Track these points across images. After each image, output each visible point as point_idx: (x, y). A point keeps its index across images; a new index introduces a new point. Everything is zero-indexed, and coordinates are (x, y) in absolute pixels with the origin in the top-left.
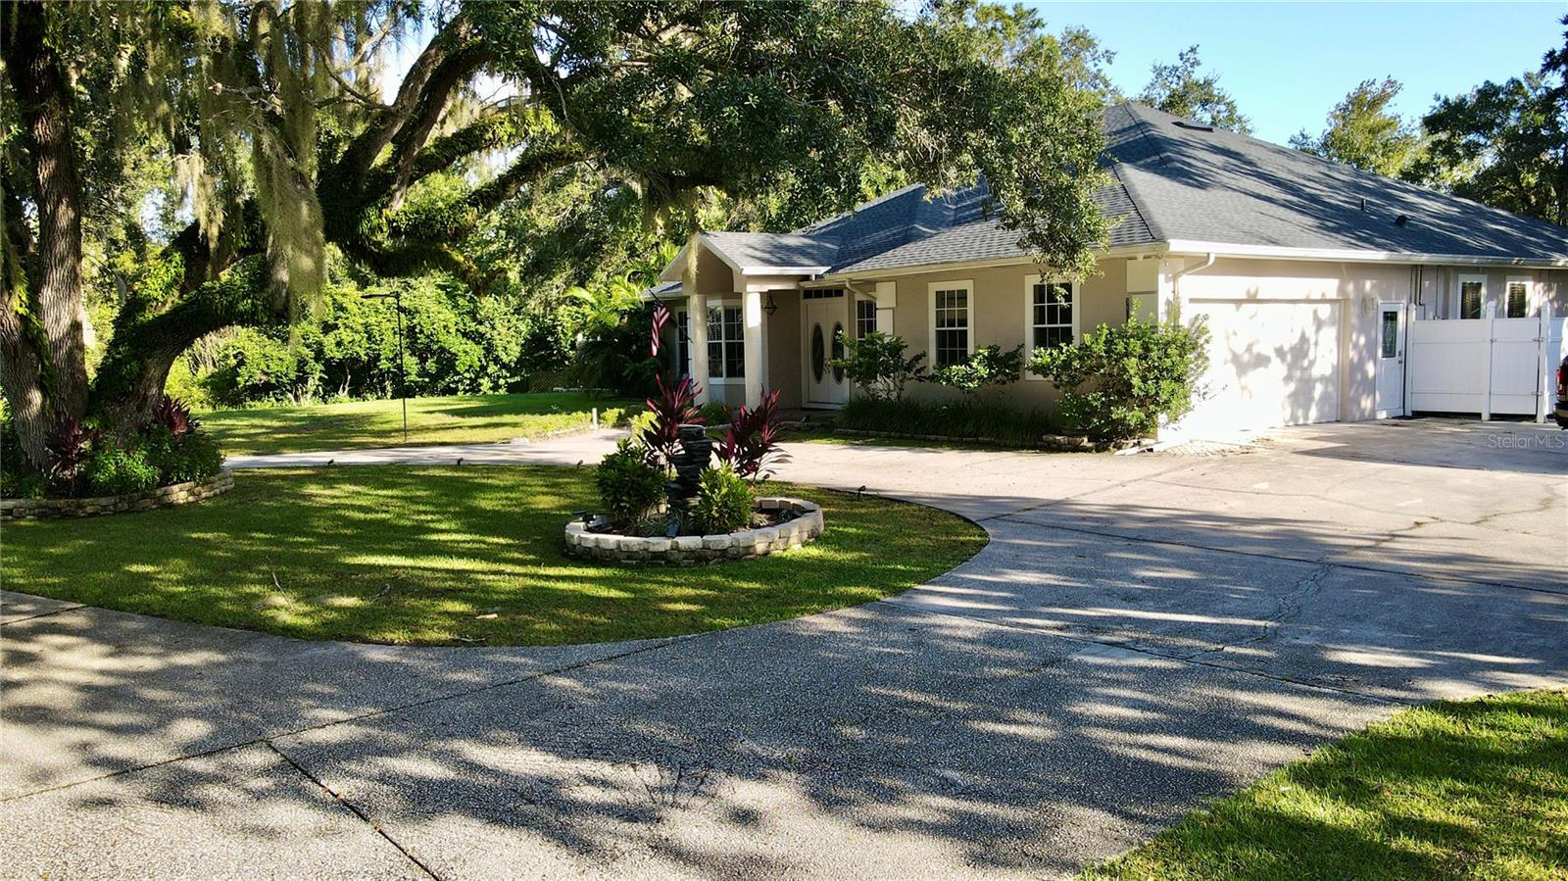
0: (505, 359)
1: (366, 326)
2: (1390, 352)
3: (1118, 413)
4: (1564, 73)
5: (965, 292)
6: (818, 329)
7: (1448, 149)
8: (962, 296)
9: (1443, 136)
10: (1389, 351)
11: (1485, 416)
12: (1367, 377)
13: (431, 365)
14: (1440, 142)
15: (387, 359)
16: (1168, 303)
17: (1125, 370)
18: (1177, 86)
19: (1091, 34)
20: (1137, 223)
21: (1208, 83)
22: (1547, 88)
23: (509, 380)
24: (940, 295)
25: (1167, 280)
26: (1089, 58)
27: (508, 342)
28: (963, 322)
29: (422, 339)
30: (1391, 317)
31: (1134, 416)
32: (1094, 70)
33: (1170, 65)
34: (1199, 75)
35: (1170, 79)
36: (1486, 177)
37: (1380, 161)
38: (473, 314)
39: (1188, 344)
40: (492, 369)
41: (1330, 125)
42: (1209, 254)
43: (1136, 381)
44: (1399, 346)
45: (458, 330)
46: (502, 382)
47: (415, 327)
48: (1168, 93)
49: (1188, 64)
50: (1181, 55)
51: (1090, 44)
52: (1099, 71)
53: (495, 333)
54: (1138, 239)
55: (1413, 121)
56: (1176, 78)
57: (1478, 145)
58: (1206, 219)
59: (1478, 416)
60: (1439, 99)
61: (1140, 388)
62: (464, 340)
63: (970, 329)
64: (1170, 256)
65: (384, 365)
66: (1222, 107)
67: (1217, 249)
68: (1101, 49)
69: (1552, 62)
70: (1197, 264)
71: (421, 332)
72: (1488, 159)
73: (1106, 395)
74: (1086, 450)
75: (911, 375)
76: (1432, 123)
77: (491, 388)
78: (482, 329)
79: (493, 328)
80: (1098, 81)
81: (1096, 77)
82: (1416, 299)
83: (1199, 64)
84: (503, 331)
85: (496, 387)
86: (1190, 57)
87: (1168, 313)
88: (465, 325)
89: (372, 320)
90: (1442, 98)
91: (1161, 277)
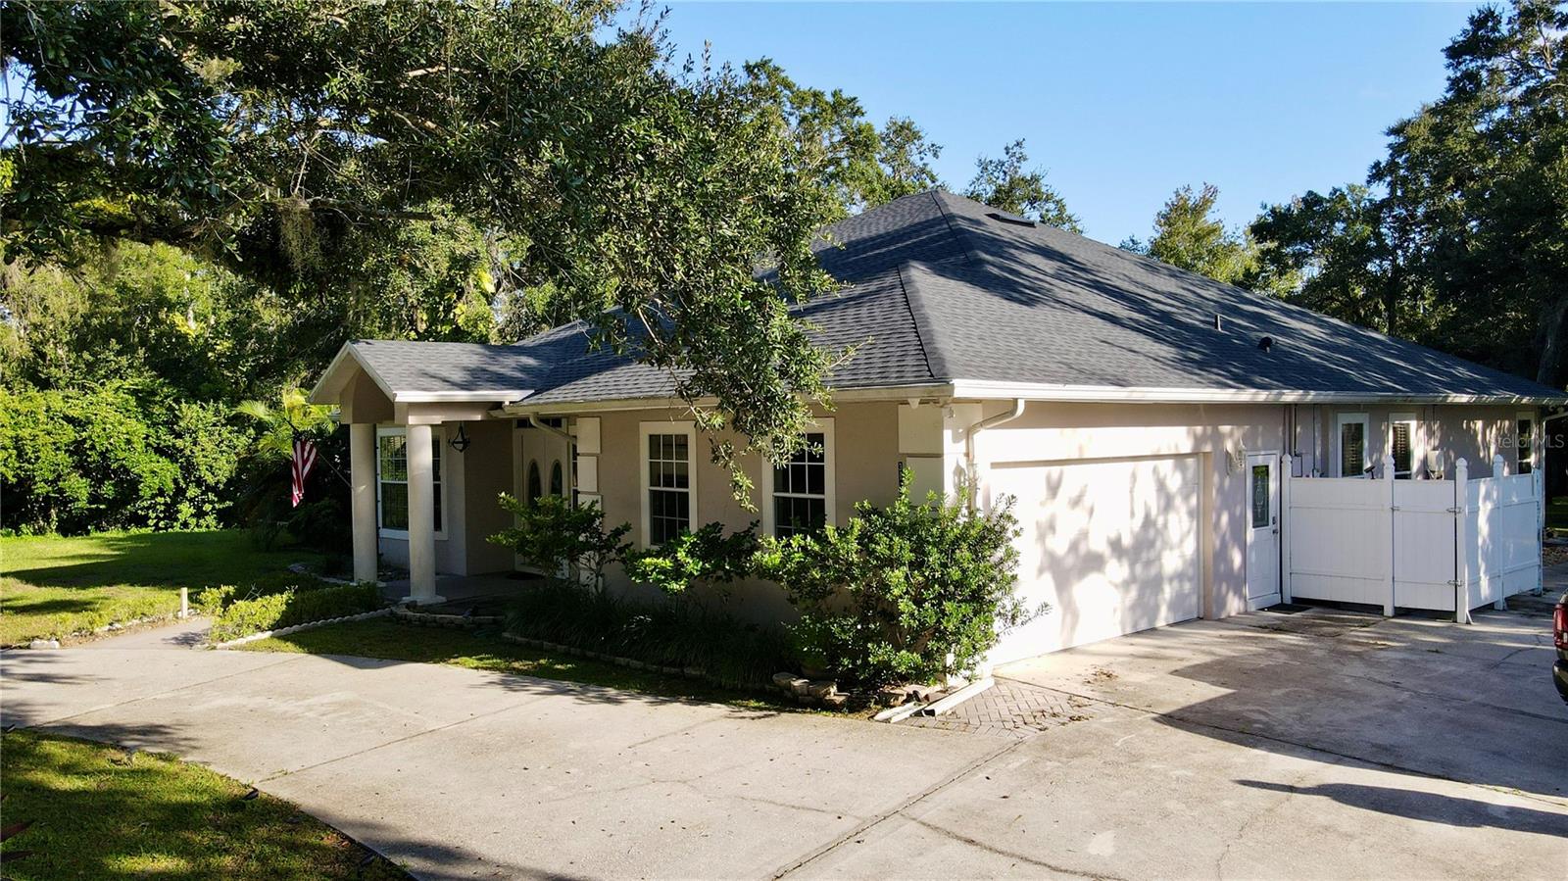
0: (210, 479)
1: (17, 439)
2: (1262, 519)
3: (879, 653)
4: (1389, 184)
5: (686, 437)
6: (534, 468)
7: (1276, 257)
8: (682, 442)
9: (1271, 245)
10: (1260, 520)
11: (1388, 611)
12: (1232, 569)
13: (108, 490)
14: (1269, 250)
15: (46, 481)
16: (959, 471)
17: (885, 587)
18: (1003, 181)
19: (916, 127)
20: (912, 350)
21: (1035, 179)
22: (1370, 201)
23: (217, 506)
24: (654, 439)
25: (956, 439)
26: (915, 151)
27: (215, 459)
28: (683, 481)
29: (94, 457)
30: (1261, 473)
31: (905, 659)
32: (920, 164)
33: (995, 160)
34: (1026, 170)
35: (996, 174)
36: (1312, 286)
37: (1207, 268)
38: (171, 423)
39: (989, 536)
40: (192, 492)
41: (1157, 232)
42: (1015, 401)
43: (905, 605)
44: (1273, 511)
45: (148, 445)
46: (207, 507)
47: (84, 441)
48: (994, 188)
49: (1015, 159)
50: (1007, 148)
51: (916, 136)
52: (925, 165)
53: (196, 449)
54: (909, 376)
55: (1237, 229)
56: (1002, 174)
57: (1305, 255)
58: (1015, 344)
59: (1378, 609)
60: (1266, 207)
61: (912, 615)
62: (155, 457)
63: (692, 490)
64: (959, 401)
65: (41, 489)
66: (1052, 206)
67: (1025, 391)
68: (927, 142)
69: (1377, 173)
70: (1001, 413)
71: (93, 447)
72: (1313, 270)
73: (864, 620)
74: (833, 708)
75: (613, 554)
76: (1260, 231)
77: (192, 515)
78: (179, 443)
79: (195, 443)
80: (924, 176)
81: (922, 171)
82: (1290, 448)
83: (1025, 159)
84: (209, 446)
85: (200, 514)
86: (1015, 151)
87: (960, 489)
88: (158, 438)
89: (25, 433)
90: (1269, 207)
91: (947, 434)
